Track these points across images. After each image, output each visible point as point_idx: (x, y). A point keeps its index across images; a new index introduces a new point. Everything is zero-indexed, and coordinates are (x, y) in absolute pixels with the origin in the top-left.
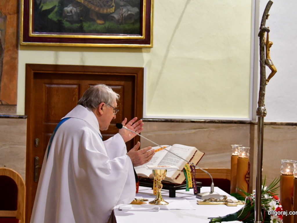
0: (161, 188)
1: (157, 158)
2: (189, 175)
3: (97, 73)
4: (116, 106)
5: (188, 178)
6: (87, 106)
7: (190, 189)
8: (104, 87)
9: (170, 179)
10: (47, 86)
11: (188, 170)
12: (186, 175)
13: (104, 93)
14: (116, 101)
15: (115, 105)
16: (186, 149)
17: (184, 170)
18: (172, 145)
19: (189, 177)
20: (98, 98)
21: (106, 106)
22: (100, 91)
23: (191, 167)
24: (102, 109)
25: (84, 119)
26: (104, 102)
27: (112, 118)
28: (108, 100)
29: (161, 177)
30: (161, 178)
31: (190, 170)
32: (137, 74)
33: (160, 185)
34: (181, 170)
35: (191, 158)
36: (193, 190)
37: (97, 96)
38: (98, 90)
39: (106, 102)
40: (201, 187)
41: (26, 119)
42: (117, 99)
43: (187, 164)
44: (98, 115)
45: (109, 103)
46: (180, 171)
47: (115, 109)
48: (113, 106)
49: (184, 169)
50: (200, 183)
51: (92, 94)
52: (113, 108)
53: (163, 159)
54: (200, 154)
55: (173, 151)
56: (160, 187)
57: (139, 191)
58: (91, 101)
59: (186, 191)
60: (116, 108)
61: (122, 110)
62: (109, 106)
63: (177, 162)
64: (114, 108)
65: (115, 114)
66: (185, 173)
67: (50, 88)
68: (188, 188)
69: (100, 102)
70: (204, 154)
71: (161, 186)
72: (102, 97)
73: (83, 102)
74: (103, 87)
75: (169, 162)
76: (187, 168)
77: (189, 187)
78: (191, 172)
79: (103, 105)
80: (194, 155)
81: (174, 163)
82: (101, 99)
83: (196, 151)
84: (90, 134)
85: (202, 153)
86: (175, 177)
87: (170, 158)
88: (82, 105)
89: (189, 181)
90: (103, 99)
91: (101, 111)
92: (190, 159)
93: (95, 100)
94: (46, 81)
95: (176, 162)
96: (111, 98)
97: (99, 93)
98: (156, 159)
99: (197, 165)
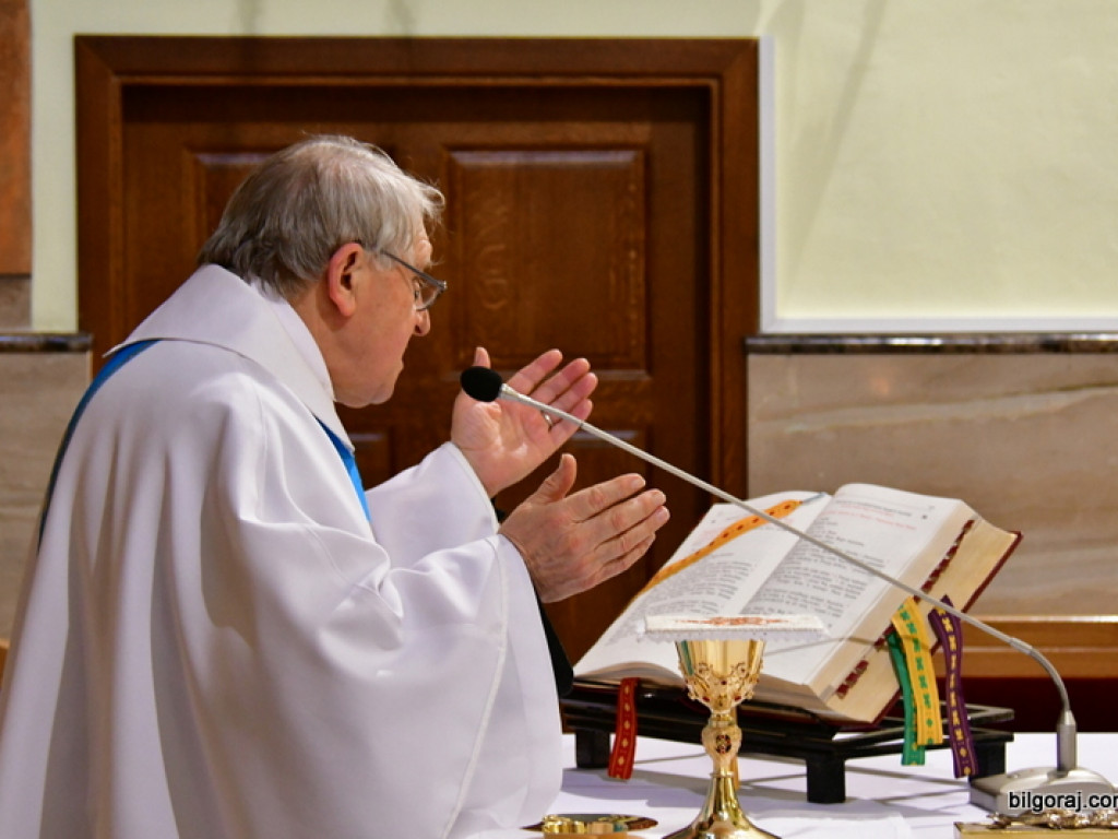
0: (728, 748)
1: (744, 568)
2: (920, 666)
3: (489, 81)
4: (428, 260)
5: (915, 683)
6: (258, 273)
7: (929, 755)
8: (351, 155)
9: (804, 691)
10: (207, 159)
11: (916, 641)
12: (901, 668)
13: (353, 187)
14: (423, 233)
15: (421, 250)
16: (909, 515)
17: (892, 639)
18: (832, 492)
19: (922, 679)
20: (320, 220)
21: (370, 265)
22: (329, 174)
23: (934, 619)
24: (346, 280)
25: (234, 348)
26: (358, 241)
27: (407, 332)
28: (381, 226)
29: (724, 683)
30: (729, 690)
31: (930, 639)
32: (718, 77)
33: (724, 733)
34: (875, 638)
35: (935, 565)
36: (947, 754)
37: (313, 208)
38: (312, 175)
39: (368, 240)
40: (1011, 739)
41: (89, 356)
42: (426, 216)
43: (913, 603)
44: (330, 319)
45: (388, 245)
46: (869, 647)
47: (425, 276)
48: (412, 263)
49: (891, 630)
50: (998, 717)
51: (284, 200)
52: (412, 275)
53: (777, 574)
54: (992, 540)
55: (835, 524)
56: (723, 744)
57: (635, 767)
58: (279, 240)
59: (904, 762)
60: (427, 270)
61: (642, 291)
62: (386, 259)
63: (854, 590)
64: (414, 270)
65: (422, 306)
66: (899, 658)
67: (221, 171)
68: (914, 748)
69: (331, 242)
70: (1020, 537)
71: (727, 738)
72: (344, 211)
73: (233, 250)
74: (339, 151)
75: (803, 590)
76: (911, 627)
77: (922, 740)
78: (933, 651)
79: (352, 258)
80: (953, 551)
81: (834, 598)
82: (338, 227)
83: (969, 525)
84: (268, 427)
85: (1004, 533)
86: (838, 680)
87: (811, 565)
88: (228, 265)
89: (920, 702)
90: (351, 222)
91: (342, 296)
92: (930, 571)
93: (302, 231)
94: (201, 131)
95: (843, 593)
96: (396, 209)
97: (325, 190)
98: (739, 578)
99: (972, 608)
